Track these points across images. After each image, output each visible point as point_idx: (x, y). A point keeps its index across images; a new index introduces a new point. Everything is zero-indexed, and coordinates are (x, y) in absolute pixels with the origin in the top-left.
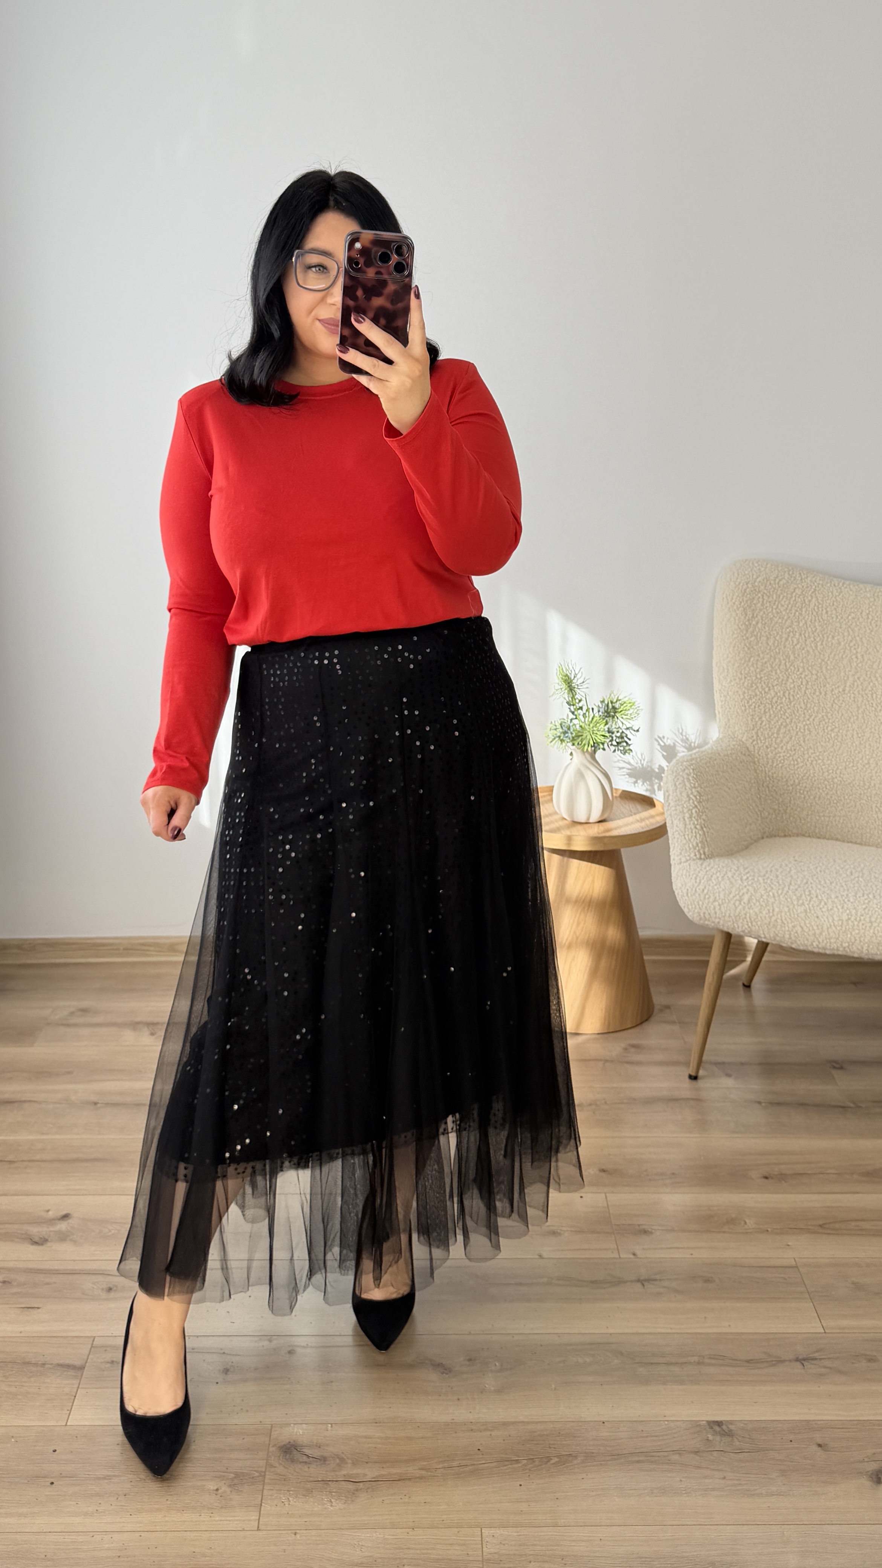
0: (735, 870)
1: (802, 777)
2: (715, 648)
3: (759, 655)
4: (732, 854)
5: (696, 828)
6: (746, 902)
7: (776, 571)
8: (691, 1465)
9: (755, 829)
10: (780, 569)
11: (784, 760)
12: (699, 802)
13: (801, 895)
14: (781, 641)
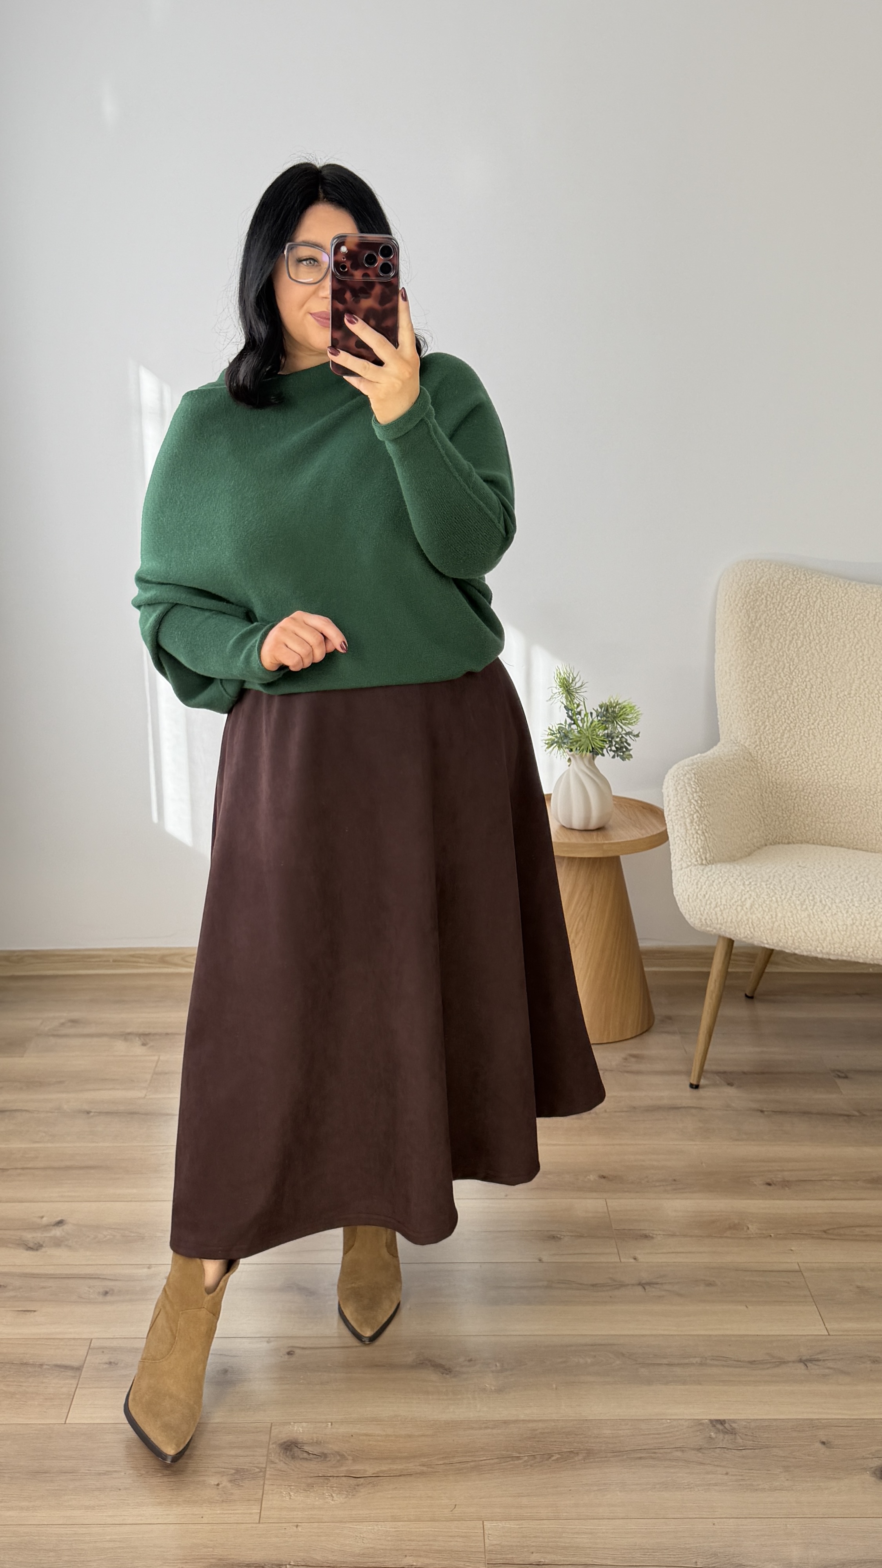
0: (737, 875)
1: (807, 783)
2: (717, 651)
3: (762, 658)
4: (735, 860)
5: (697, 833)
6: (748, 908)
7: (780, 572)
8: (693, 1462)
9: (758, 835)
10: (784, 569)
11: (787, 766)
12: (701, 807)
13: (805, 901)
14: (785, 644)
